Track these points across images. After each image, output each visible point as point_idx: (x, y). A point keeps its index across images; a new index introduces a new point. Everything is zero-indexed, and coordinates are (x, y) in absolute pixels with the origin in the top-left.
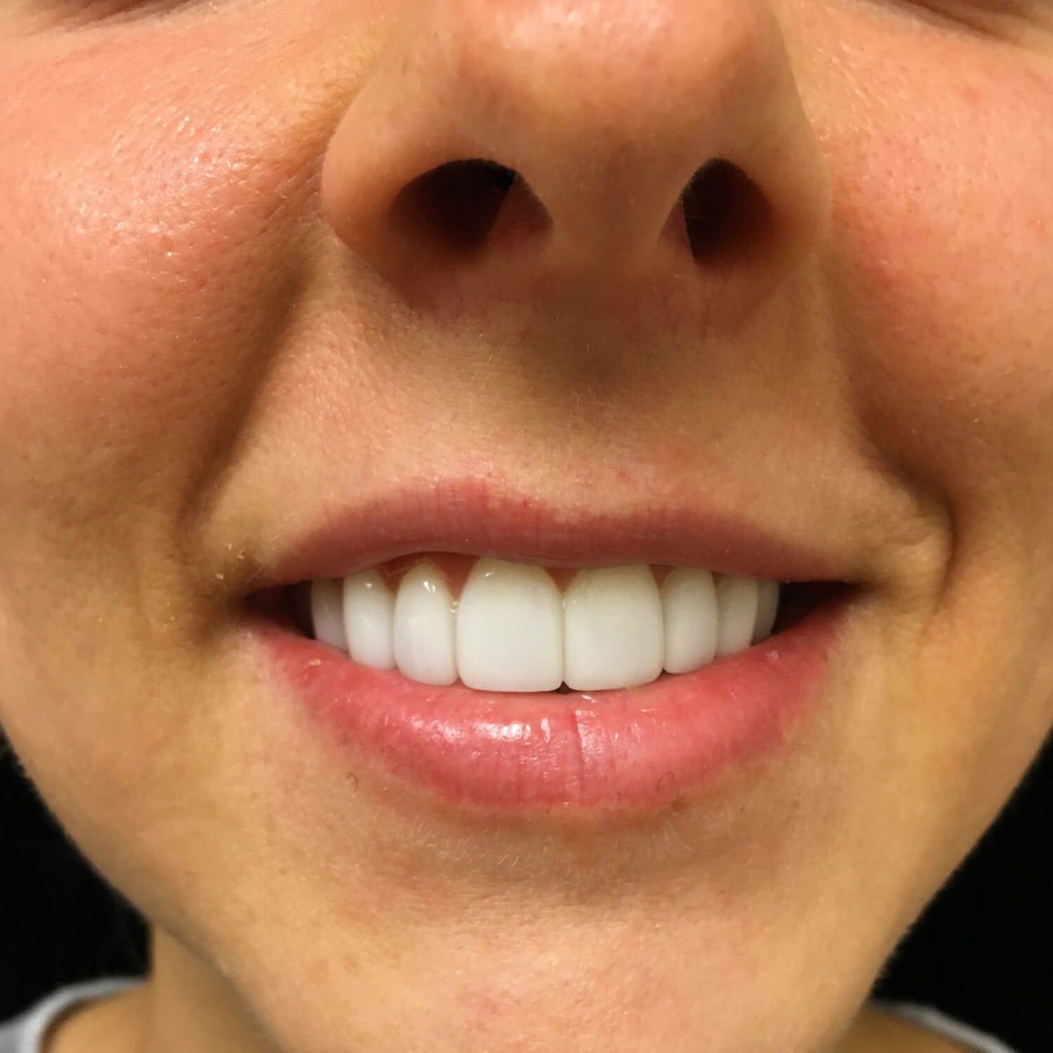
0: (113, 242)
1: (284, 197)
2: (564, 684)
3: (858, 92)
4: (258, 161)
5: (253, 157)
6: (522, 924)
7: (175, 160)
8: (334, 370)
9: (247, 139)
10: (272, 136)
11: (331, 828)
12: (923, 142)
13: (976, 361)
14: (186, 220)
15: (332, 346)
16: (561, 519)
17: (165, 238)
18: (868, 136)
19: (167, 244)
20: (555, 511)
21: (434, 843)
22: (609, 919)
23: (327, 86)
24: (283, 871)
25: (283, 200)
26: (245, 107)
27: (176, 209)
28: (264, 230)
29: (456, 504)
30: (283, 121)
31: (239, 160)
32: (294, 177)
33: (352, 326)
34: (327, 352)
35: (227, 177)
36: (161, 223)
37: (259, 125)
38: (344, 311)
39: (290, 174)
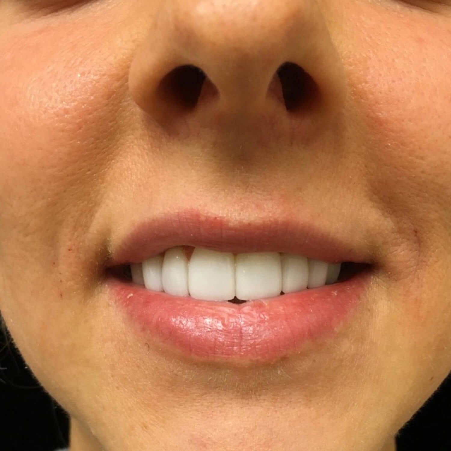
0: (45, 112)
1: (115, 90)
2: (235, 297)
3: (367, 38)
4: (104, 75)
5: (102, 73)
6: (218, 407)
7: (70, 75)
8: (139, 165)
9: (100, 66)
10: (111, 64)
11: (139, 367)
12: (397, 61)
13: (422, 158)
14: (74, 101)
15: (138, 155)
16: (231, 225)
17: (65, 109)
18: (370, 58)
19: (66, 111)
20: (228, 221)
21: (181, 372)
22: (255, 405)
23: (134, 41)
24: (118, 388)
25: (115, 92)
26: (100, 52)
27: (70, 97)
28: (107, 105)
29: (186, 219)
30: (115, 58)
31: (97, 75)
32: (120, 82)
33: (146, 147)
34: (136, 158)
35: (91, 82)
36: (64, 103)
37: (105, 59)
38: (143, 140)
39: (118, 80)
